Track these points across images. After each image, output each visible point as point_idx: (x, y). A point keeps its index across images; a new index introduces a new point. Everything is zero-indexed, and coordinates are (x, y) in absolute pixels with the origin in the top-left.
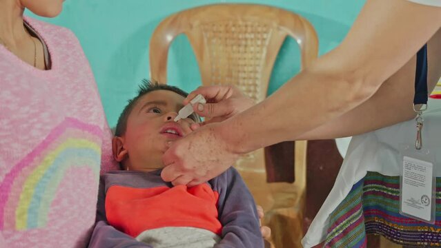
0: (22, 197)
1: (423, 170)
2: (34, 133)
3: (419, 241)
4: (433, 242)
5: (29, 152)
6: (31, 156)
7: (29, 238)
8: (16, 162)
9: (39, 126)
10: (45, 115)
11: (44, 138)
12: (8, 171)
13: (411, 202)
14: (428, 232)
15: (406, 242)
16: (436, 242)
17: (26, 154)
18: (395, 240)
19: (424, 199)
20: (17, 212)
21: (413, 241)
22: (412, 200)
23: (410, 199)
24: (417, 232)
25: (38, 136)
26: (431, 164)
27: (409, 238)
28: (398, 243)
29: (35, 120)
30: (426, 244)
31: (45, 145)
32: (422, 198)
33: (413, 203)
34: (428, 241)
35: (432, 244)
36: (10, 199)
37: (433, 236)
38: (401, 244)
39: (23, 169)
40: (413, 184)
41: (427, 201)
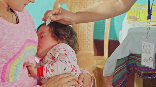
0: (11, 70)
1: (150, 47)
2: (15, 49)
3: (149, 77)
4: (153, 77)
5: (13, 55)
6: (14, 57)
7: (14, 84)
8: (9, 59)
9: (17, 46)
10: (18, 42)
11: (18, 50)
12: (6, 62)
13: (145, 60)
14: (152, 73)
15: (144, 77)
16: (154, 77)
17: (12, 56)
18: (140, 76)
19: (150, 59)
20: (10, 75)
21: (146, 77)
22: (146, 59)
23: (145, 59)
24: (148, 73)
25: (16, 50)
26: (153, 44)
27: (145, 76)
28: (141, 77)
29: (15, 44)
30: (151, 78)
31: (19, 53)
32: (150, 58)
33: (146, 60)
34: (151, 77)
35: (153, 78)
36: (7, 71)
37: (153, 75)
38: (142, 78)
39: (11, 61)
40: (146, 53)
41: (152, 60)
